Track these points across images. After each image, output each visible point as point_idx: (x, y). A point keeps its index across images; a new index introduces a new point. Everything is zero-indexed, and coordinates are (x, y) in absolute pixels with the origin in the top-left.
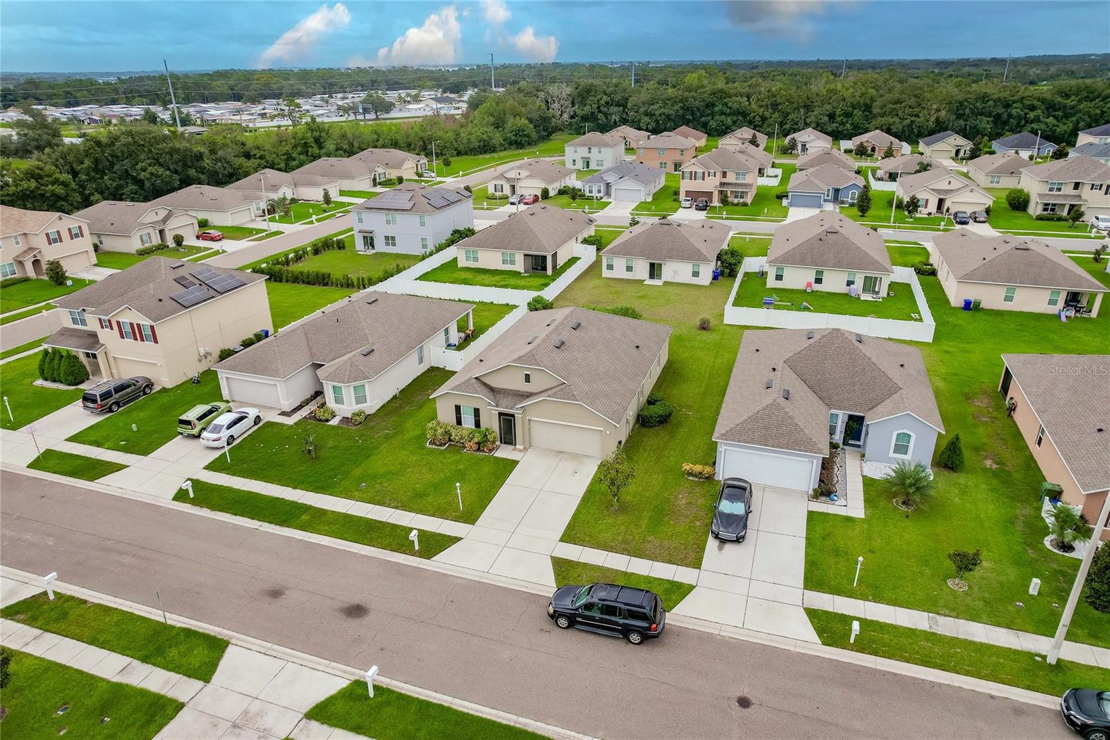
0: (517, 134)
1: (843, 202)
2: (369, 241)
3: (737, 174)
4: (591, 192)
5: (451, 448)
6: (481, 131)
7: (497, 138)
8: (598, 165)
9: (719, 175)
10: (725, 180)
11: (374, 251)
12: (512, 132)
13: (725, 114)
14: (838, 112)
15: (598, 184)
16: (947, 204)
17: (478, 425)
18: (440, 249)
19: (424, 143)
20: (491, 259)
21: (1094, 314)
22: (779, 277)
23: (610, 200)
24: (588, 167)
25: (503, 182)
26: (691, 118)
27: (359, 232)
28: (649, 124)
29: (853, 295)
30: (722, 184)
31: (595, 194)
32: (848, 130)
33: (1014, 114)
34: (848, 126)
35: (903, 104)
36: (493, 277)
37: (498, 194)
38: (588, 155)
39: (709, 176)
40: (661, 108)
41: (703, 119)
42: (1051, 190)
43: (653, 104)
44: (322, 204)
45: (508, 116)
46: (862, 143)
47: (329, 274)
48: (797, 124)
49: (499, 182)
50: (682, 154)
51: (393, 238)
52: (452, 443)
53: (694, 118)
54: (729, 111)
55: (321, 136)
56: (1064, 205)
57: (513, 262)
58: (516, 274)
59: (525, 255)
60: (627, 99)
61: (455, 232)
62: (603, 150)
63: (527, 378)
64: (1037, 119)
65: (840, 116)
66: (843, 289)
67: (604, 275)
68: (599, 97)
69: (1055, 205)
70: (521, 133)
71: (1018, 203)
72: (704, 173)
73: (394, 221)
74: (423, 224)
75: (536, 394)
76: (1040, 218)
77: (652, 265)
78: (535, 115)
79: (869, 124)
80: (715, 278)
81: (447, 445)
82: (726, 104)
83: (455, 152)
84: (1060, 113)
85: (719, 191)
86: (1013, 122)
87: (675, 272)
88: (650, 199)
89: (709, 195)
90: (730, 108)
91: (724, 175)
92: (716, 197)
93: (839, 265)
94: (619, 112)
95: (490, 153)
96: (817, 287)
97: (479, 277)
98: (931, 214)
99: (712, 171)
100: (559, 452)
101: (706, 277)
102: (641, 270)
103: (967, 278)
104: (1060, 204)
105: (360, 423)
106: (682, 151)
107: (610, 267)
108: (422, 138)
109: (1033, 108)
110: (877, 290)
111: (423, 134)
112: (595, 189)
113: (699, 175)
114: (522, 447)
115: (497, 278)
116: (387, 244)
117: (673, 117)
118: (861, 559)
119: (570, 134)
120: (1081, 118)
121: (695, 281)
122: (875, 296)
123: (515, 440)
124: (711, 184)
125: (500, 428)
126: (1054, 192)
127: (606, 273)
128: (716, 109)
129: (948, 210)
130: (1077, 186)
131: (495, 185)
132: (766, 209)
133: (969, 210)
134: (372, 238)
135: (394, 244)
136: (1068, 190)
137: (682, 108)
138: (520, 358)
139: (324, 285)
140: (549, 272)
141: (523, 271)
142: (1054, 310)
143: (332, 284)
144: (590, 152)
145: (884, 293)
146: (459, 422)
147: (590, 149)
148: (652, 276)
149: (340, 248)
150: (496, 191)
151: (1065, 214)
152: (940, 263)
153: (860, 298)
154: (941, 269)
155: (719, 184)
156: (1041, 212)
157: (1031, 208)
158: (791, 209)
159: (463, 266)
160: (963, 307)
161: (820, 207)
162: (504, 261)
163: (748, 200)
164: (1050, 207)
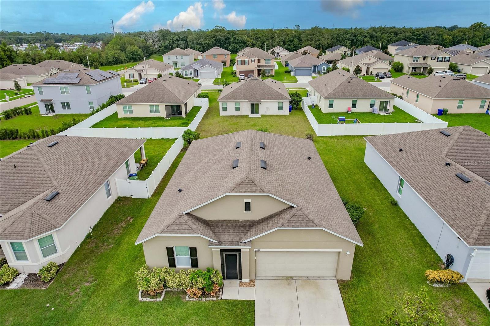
0: (133, 54)
1: (319, 73)
2: (50, 107)
3: (266, 60)
4: (186, 75)
5: (169, 297)
6: (113, 52)
7: (123, 56)
8: (182, 65)
10: (260, 64)
11: (54, 114)
12: (130, 53)
13: (235, 43)
14: (287, 40)
15: (191, 70)
16: (371, 70)
17: (195, 264)
18: (103, 107)
19: (81, 59)
20: (142, 111)
22: (331, 106)
23: (198, 79)
24: (176, 67)
25: (134, 72)
26: (220, 45)
27: (41, 101)
29: (376, 113)
30: (259, 66)
31: (189, 76)
32: (292, 48)
34: (292, 46)
35: (315, 36)
36: (146, 122)
37: (132, 79)
38: (176, 60)
39: (251, 62)
41: (225, 45)
43: (200, 39)
44: (14, 91)
45: (127, 45)
46: (304, 51)
47: (17, 131)
49: (131, 73)
50: (226, 57)
51: (68, 104)
52: (168, 289)
53: (221, 45)
54: (237, 41)
55: (11, 55)
56: (421, 67)
57: (158, 111)
58: (161, 119)
59: (166, 106)
60: (187, 37)
61: (112, 97)
62: (184, 57)
63: (248, 207)
64: (368, 42)
65: (288, 42)
66: (368, 110)
67: (221, 115)
68: (172, 36)
69: (416, 68)
70: (135, 54)
71: (398, 69)
72: (249, 61)
73: (68, 92)
74: (89, 92)
75: (260, 222)
76: (411, 74)
77: (252, 105)
78: (142, 45)
79: (301, 45)
80: (290, 111)
81: (164, 293)
82: (235, 38)
83: (100, 64)
84: (375, 39)
85: (257, 70)
86: (359, 43)
87: (268, 108)
88: (220, 77)
89: (253, 72)
90: (237, 40)
91: (259, 61)
92: (256, 73)
93: (365, 95)
94: (184, 43)
95: (119, 64)
96: (354, 110)
97: (136, 123)
98: (365, 75)
99: (253, 59)
100: (288, 278)
101: (286, 111)
102: (246, 109)
103: (438, 97)
104: (418, 67)
105: (51, 279)
106: (226, 55)
107: (225, 109)
108: (79, 56)
109: (366, 37)
110: (388, 108)
111: (79, 54)
112: (189, 73)
113: (247, 62)
114: (248, 281)
115: (148, 123)
116: (64, 108)
117: (211, 45)
119: (160, 55)
120: (383, 41)
121: (281, 113)
122: (387, 112)
123: (241, 273)
124: (253, 67)
125: (222, 264)
126: (416, 62)
127: (222, 113)
128: (231, 40)
129: (371, 73)
131: (129, 74)
132: (285, 77)
133: (383, 71)
134: (51, 105)
135: (69, 108)
137: (215, 40)
138: (238, 185)
139: (13, 139)
140: (184, 115)
141: (165, 116)
143: (20, 137)
144: (177, 59)
145: (391, 110)
146: (172, 264)
147: (176, 57)
148: (253, 112)
149: (27, 114)
150: (130, 78)
151: (422, 72)
152: (405, 91)
153: (379, 114)
154: (407, 96)
155: (257, 66)
156: (410, 72)
157: (405, 70)
158: (297, 77)
159: (123, 117)
160: (437, 114)
161: (310, 75)
162: (152, 111)
163: (274, 74)
164: (414, 69)
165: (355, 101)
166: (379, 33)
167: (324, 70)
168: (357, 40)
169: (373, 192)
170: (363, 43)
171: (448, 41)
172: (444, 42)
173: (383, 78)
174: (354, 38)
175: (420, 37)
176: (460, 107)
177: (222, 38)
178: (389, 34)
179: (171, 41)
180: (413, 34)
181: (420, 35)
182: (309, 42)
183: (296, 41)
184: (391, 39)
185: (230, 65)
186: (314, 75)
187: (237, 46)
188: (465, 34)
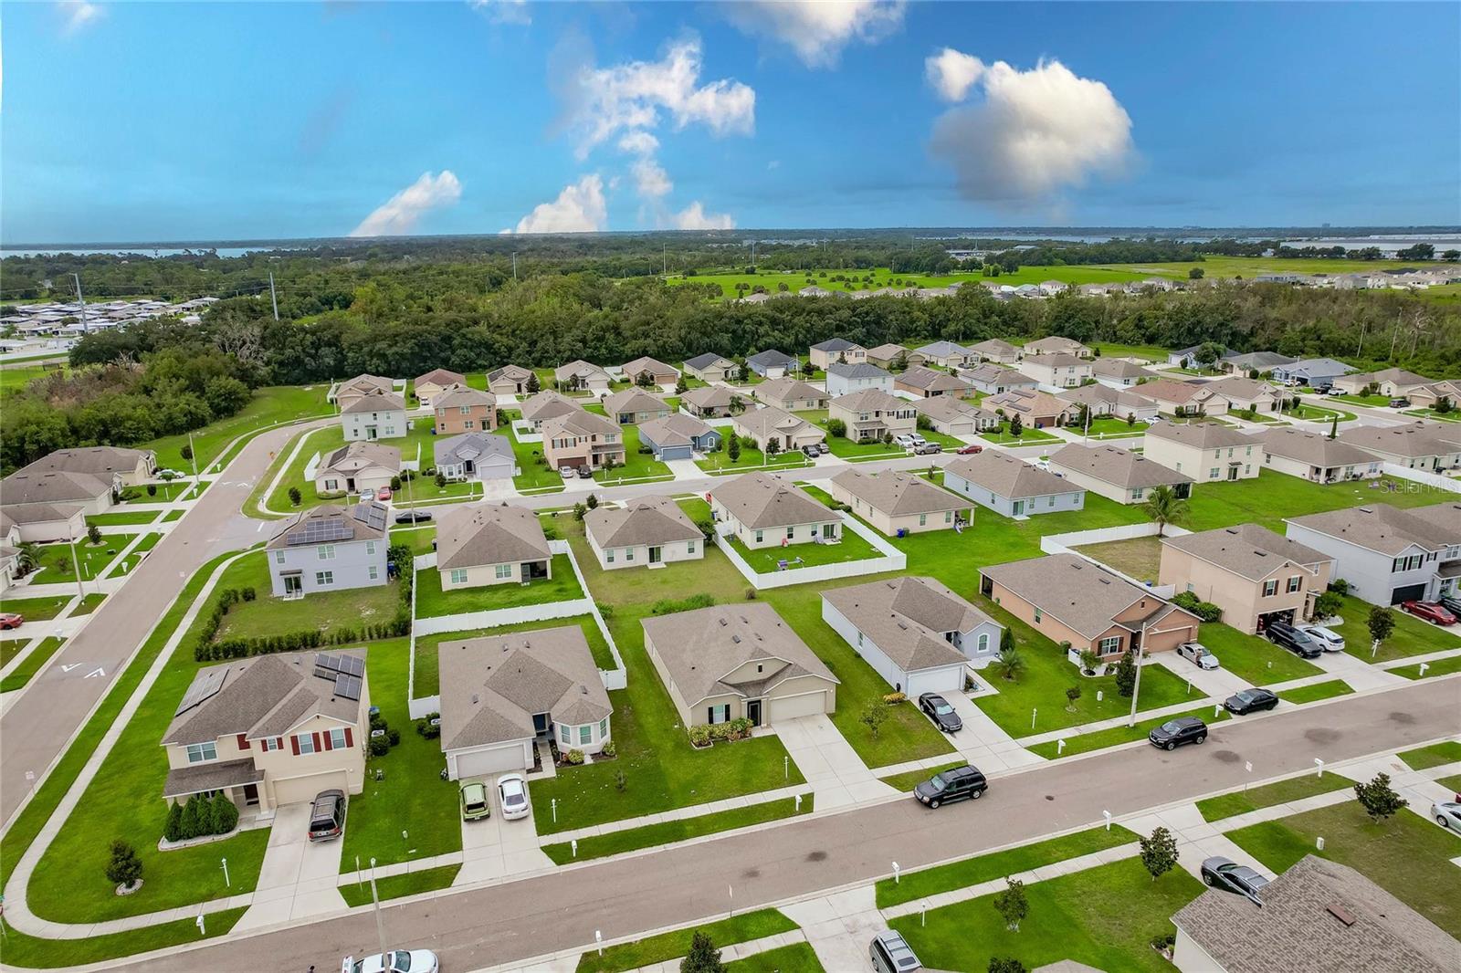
0: (226, 399)
1: (704, 450)
2: (294, 583)
3: (607, 436)
4: (451, 474)
5: (716, 744)
7: (204, 408)
8: (388, 433)
9: (589, 439)
10: (595, 444)
11: (303, 594)
12: (219, 396)
13: (466, 347)
14: (590, 337)
15: (458, 464)
16: (793, 440)
20: (482, 576)
21: (972, 524)
22: (760, 540)
23: (476, 480)
24: (375, 436)
27: (281, 575)
28: (379, 366)
29: (819, 542)
30: (594, 448)
31: (456, 476)
33: (748, 330)
34: (603, 351)
37: (333, 491)
38: (375, 423)
40: (390, 346)
41: (442, 355)
42: (862, 419)
45: (206, 376)
46: (642, 372)
48: (547, 352)
49: (331, 478)
50: (489, 411)
51: (329, 574)
52: (715, 739)
54: (469, 343)
56: (874, 430)
57: (508, 574)
58: (516, 585)
59: (522, 564)
60: (337, 337)
63: (760, 669)
64: (767, 334)
65: (592, 341)
66: (810, 539)
67: (604, 569)
69: (866, 431)
71: (839, 431)
72: (575, 439)
73: (332, 555)
74: (371, 551)
75: (770, 679)
76: (861, 443)
77: (651, 550)
80: (704, 551)
81: (712, 743)
85: (594, 455)
87: (674, 552)
88: (518, 472)
89: (584, 459)
90: (470, 340)
91: (594, 438)
92: (590, 461)
93: (803, 520)
96: (791, 541)
97: (483, 598)
98: (784, 450)
99: (583, 437)
100: (794, 717)
101: (699, 552)
102: (641, 556)
103: (895, 514)
104: (869, 430)
107: (610, 560)
109: (761, 324)
110: (834, 534)
113: (570, 442)
114: (765, 725)
115: (501, 594)
116: (320, 582)
117: (408, 356)
118: (1035, 710)
121: (694, 556)
122: (835, 539)
123: (761, 718)
124: (583, 450)
125: (748, 714)
126: (864, 421)
127: (607, 565)
128: (456, 342)
129: (795, 445)
130: (877, 414)
132: (647, 468)
133: (814, 442)
134: (298, 579)
135: (330, 581)
136: (873, 418)
138: (755, 654)
140: (549, 576)
141: (521, 580)
142: (951, 525)
144: (375, 419)
145: (840, 534)
146: (711, 721)
147: (375, 415)
148: (652, 560)
149: (247, 600)
151: (876, 437)
152: (855, 501)
153: (825, 544)
154: (858, 506)
155: (590, 448)
156: (859, 438)
157: (850, 435)
158: (667, 463)
159: (450, 589)
160: (897, 536)
161: (690, 457)
162: (498, 575)
163: (624, 461)
164: (864, 433)
165: (790, 529)
166: (787, 313)
167: (711, 444)
168: (745, 331)
169: (838, 649)
170: (756, 337)
171: (922, 323)
172: (915, 325)
173: (816, 456)
174: (736, 327)
175: (868, 318)
176: (922, 523)
177: (434, 338)
178: (807, 315)
179: (300, 348)
180: (854, 310)
181: (867, 314)
182: (641, 342)
183: (610, 336)
184: (812, 325)
185: (498, 424)
186: (698, 456)
187: (472, 354)
188: (949, 310)
